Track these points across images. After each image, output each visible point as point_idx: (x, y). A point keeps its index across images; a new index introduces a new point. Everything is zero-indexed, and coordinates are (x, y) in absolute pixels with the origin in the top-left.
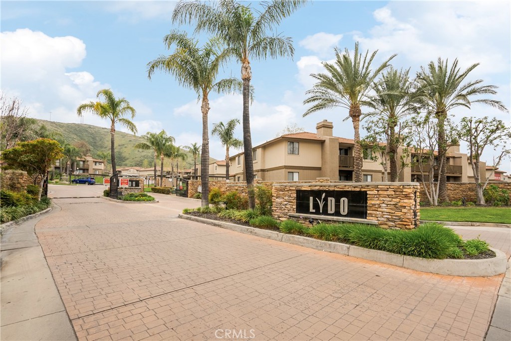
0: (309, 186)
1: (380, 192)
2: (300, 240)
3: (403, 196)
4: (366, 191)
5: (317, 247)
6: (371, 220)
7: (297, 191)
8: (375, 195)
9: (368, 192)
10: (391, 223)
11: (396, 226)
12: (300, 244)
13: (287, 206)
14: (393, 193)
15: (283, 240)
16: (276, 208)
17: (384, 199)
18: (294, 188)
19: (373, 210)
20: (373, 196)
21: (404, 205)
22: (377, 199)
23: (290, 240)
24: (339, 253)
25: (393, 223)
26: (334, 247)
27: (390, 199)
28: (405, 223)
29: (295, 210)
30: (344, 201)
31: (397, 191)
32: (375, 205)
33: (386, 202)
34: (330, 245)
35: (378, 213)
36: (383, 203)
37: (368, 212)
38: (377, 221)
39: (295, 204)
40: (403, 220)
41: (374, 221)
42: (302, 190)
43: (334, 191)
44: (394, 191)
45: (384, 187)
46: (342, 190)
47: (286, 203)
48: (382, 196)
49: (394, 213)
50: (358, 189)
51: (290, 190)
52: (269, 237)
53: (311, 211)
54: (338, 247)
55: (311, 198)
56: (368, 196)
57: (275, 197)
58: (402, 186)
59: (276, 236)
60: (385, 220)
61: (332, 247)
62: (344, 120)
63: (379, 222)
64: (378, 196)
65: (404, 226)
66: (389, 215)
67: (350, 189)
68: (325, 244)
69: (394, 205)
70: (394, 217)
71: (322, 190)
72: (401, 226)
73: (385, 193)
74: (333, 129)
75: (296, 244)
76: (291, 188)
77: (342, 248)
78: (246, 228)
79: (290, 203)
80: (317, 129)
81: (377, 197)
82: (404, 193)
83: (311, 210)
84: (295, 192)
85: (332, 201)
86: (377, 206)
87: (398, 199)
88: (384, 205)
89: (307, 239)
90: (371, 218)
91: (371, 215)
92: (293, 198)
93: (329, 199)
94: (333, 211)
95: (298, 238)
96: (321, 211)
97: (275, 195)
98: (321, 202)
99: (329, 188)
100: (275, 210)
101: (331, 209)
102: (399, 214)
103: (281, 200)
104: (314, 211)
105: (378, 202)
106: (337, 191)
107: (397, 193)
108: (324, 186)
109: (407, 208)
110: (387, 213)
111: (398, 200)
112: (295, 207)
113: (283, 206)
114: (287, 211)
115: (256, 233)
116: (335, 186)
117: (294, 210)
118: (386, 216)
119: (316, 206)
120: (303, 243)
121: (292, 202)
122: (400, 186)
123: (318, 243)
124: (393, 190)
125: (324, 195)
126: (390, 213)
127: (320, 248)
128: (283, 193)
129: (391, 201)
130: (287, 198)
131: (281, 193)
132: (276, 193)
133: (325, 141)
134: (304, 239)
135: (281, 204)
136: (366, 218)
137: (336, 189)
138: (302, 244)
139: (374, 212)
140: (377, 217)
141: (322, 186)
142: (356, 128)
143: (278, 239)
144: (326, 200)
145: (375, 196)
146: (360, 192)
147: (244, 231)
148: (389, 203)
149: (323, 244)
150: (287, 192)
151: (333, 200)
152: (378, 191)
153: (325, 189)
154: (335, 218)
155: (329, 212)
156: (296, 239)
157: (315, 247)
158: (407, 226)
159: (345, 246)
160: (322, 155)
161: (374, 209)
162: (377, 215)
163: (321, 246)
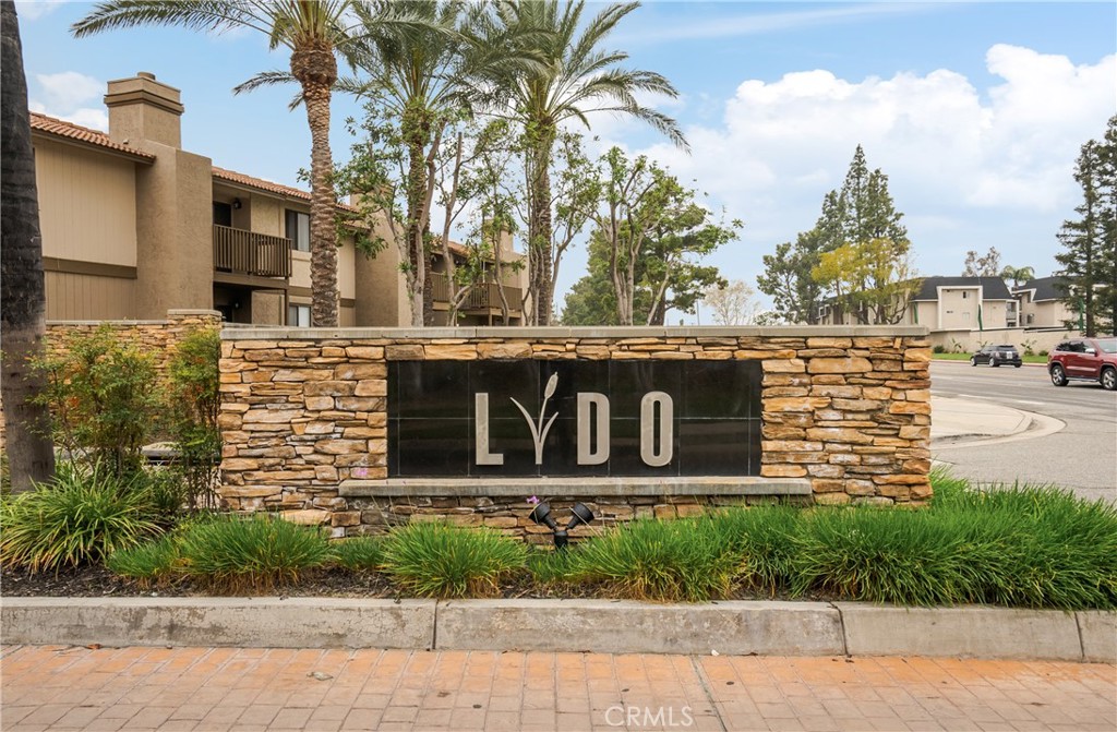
0: (470, 342)
1: (817, 365)
2: (559, 620)
3: (902, 376)
4: (758, 362)
5: (673, 641)
6: (776, 477)
7: (392, 365)
8: (795, 375)
9: (767, 366)
10: (862, 483)
11: (877, 494)
12: (566, 643)
13: (330, 447)
14: (867, 366)
15: (445, 636)
16: (253, 464)
17: (833, 390)
18: (378, 353)
19: (786, 439)
20: (789, 379)
21: (909, 409)
22: (803, 391)
23: (492, 632)
24: (795, 652)
25: (868, 483)
26: (767, 628)
27: (855, 391)
28: (912, 479)
29: (383, 461)
30: (657, 405)
31: (882, 360)
32: (795, 414)
33: (840, 404)
34: (739, 618)
35: (808, 446)
36: (831, 406)
37: (768, 446)
38: (805, 481)
39: (384, 432)
40: (905, 466)
41: (794, 480)
42: (425, 362)
43: (604, 363)
44: (870, 360)
45: (830, 343)
46: (646, 356)
47: (319, 429)
48: (823, 378)
49: (872, 444)
50: (721, 354)
51: (348, 359)
52: (336, 641)
53: (480, 461)
54: (787, 624)
55: (482, 400)
56: (766, 381)
57: (236, 398)
58: (898, 341)
59: (389, 621)
60: (835, 471)
61: (756, 625)
62: (238, 89)
63: (815, 482)
64: (806, 380)
65: (906, 491)
66: (853, 452)
67: (684, 354)
68: (715, 620)
69: (868, 411)
70: (873, 460)
71: (543, 362)
72: (894, 492)
73: (837, 367)
74: (183, 117)
75: (542, 648)
76: (352, 351)
77: (805, 625)
78: (116, 612)
79: (349, 431)
80: (110, 105)
81: (801, 385)
82: (907, 366)
83: (483, 456)
84: (382, 370)
85: (593, 408)
86: (803, 420)
87: (885, 390)
88: (832, 415)
89: (602, 613)
90: (780, 470)
91: (781, 458)
92: (371, 404)
93: (585, 399)
94: (602, 455)
95: (545, 612)
96: (539, 461)
97: (244, 390)
98: (535, 415)
99: (582, 350)
100: (247, 472)
101: (593, 443)
102: (890, 445)
103: (287, 416)
104: (498, 459)
105: (808, 404)
106: (621, 363)
107: (883, 367)
108: (555, 341)
109: (917, 420)
110: (845, 443)
111: (883, 393)
112: (380, 447)
113: (300, 449)
114: (330, 472)
115: (216, 629)
116: (614, 340)
117: (373, 464)
118: (840, 458)
119: (509, 436)
120: (588, 635)
121: (366, 424)
122: (894, 338)
123: (674, 622)
124: (867, 353)
125: (553, 381)
126: (853, 443)
127: (689, 645)
128: (297, 375)
129: (857, 399)
130: (327, 402)
131: (284, 376)
132: (247, 377)
133: (152, 160)
134: (585, 613)
135: (282, 436)
136: (757, 472)
137: (617, 355)
138: (576, 644)
139: (793, 445)
140: (804, 465)
141: (539, 341)
142: (318, 125)
143: (401, 638)
144: (563, 404)
145: (797, 381)
146: (732, 363)
147: (110, 631)
148: (854, 405)
149: (699, 619)
150: (325, 373)
151: (604, 404)
152: (807, 359)
153: (558, 352)
154: (620, 483)
155: (584, 457)
156: (531, 622)
157: (658, 647)
158: (919, 490)
159: (818, 610)
160: (139, 217)
161: (792, 432)
162: (805, 453)
163: (695, 635)
